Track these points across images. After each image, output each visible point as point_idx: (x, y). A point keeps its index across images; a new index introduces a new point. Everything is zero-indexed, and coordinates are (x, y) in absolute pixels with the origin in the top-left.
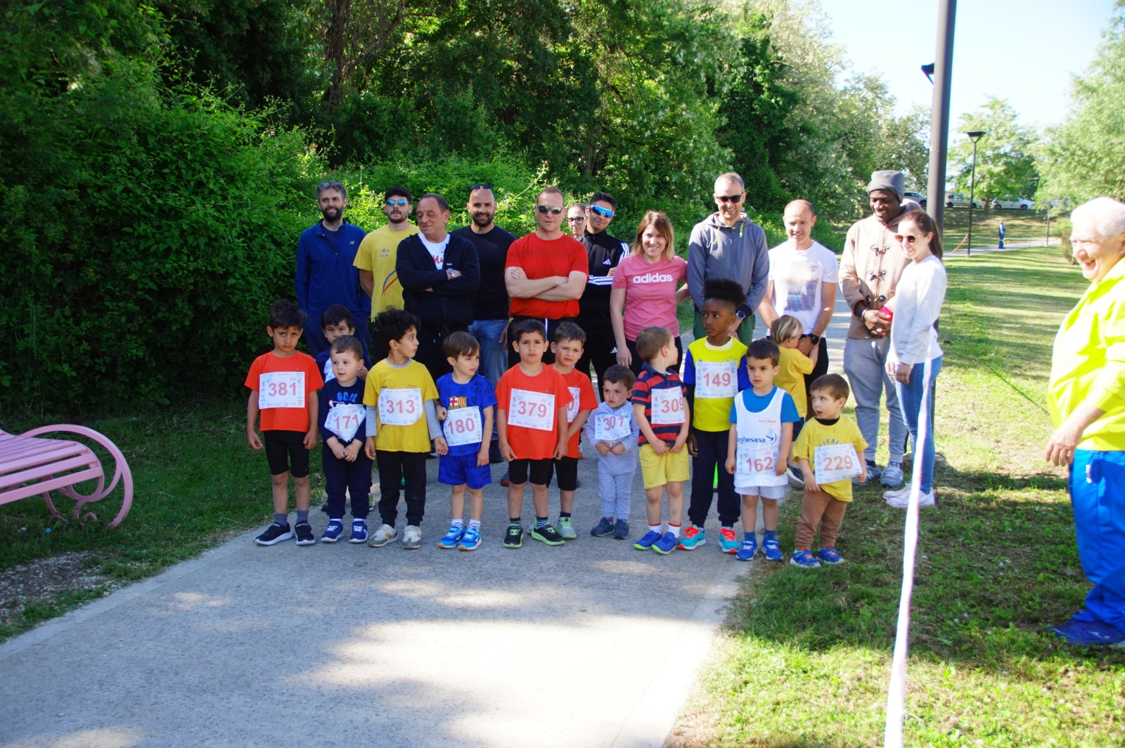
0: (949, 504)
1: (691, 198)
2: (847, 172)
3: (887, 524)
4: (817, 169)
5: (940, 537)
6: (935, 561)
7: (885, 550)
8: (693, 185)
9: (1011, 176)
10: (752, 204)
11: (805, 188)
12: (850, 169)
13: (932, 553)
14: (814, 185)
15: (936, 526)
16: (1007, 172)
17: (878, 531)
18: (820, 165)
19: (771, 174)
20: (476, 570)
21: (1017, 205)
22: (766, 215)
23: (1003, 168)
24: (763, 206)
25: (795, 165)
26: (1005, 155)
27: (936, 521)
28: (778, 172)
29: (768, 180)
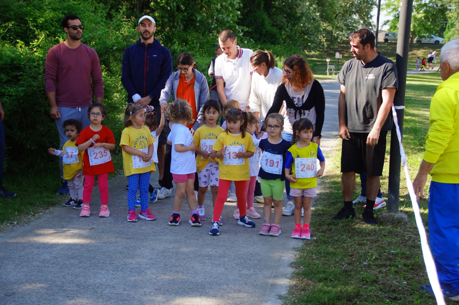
0: (414, 247)
1: (210, 33)
2: (317, 16)
3: (374, 260)
4: (296, 13)
5: (412, 269)
6: (412, 285)
7: (377, 278)
8: (212, 23)
9: (429, 21)
10: (252, 38)
11: (288, 26)
12: (318, 14)
13: (409, 279)
14: (294, 25)
15: (408, 262)
16: (426, 17)
17: (369, 265)
18: (299, 11)
19: (265, 16)
20: (98, 295)
21: (432, 41)
22: (263, 45)
23: (423, 15)
24: (259, 39)
25: (281, 10)
26: (425, 5)
27: (407, 258)
28: (270, 15)
29: (263, 21)
